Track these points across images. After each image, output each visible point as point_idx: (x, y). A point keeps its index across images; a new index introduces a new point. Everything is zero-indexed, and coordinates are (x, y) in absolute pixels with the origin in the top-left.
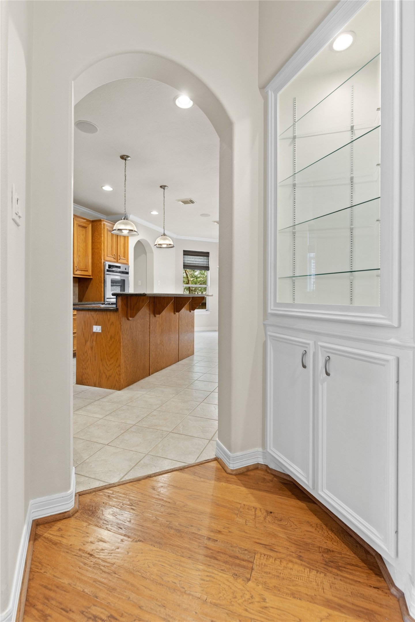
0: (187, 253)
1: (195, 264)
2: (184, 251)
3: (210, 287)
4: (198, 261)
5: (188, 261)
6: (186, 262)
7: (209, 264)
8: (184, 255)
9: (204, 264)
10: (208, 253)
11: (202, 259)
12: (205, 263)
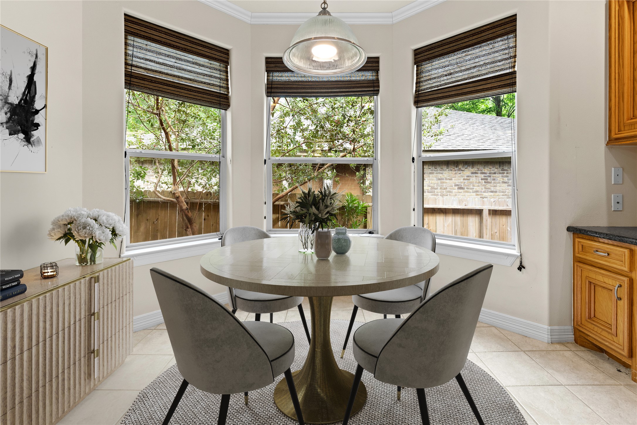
0: (143, 29)
1: (179, 77)
2: (129, 19)
3: (232, 161)
4: (190, 71)
5: (147, 60)
6: (136, 61)
7: (228, 88)
8: (128, 32)
9: (213, 85)
10: (226, 52)
11: (203, 66)
12: (217, 82)
